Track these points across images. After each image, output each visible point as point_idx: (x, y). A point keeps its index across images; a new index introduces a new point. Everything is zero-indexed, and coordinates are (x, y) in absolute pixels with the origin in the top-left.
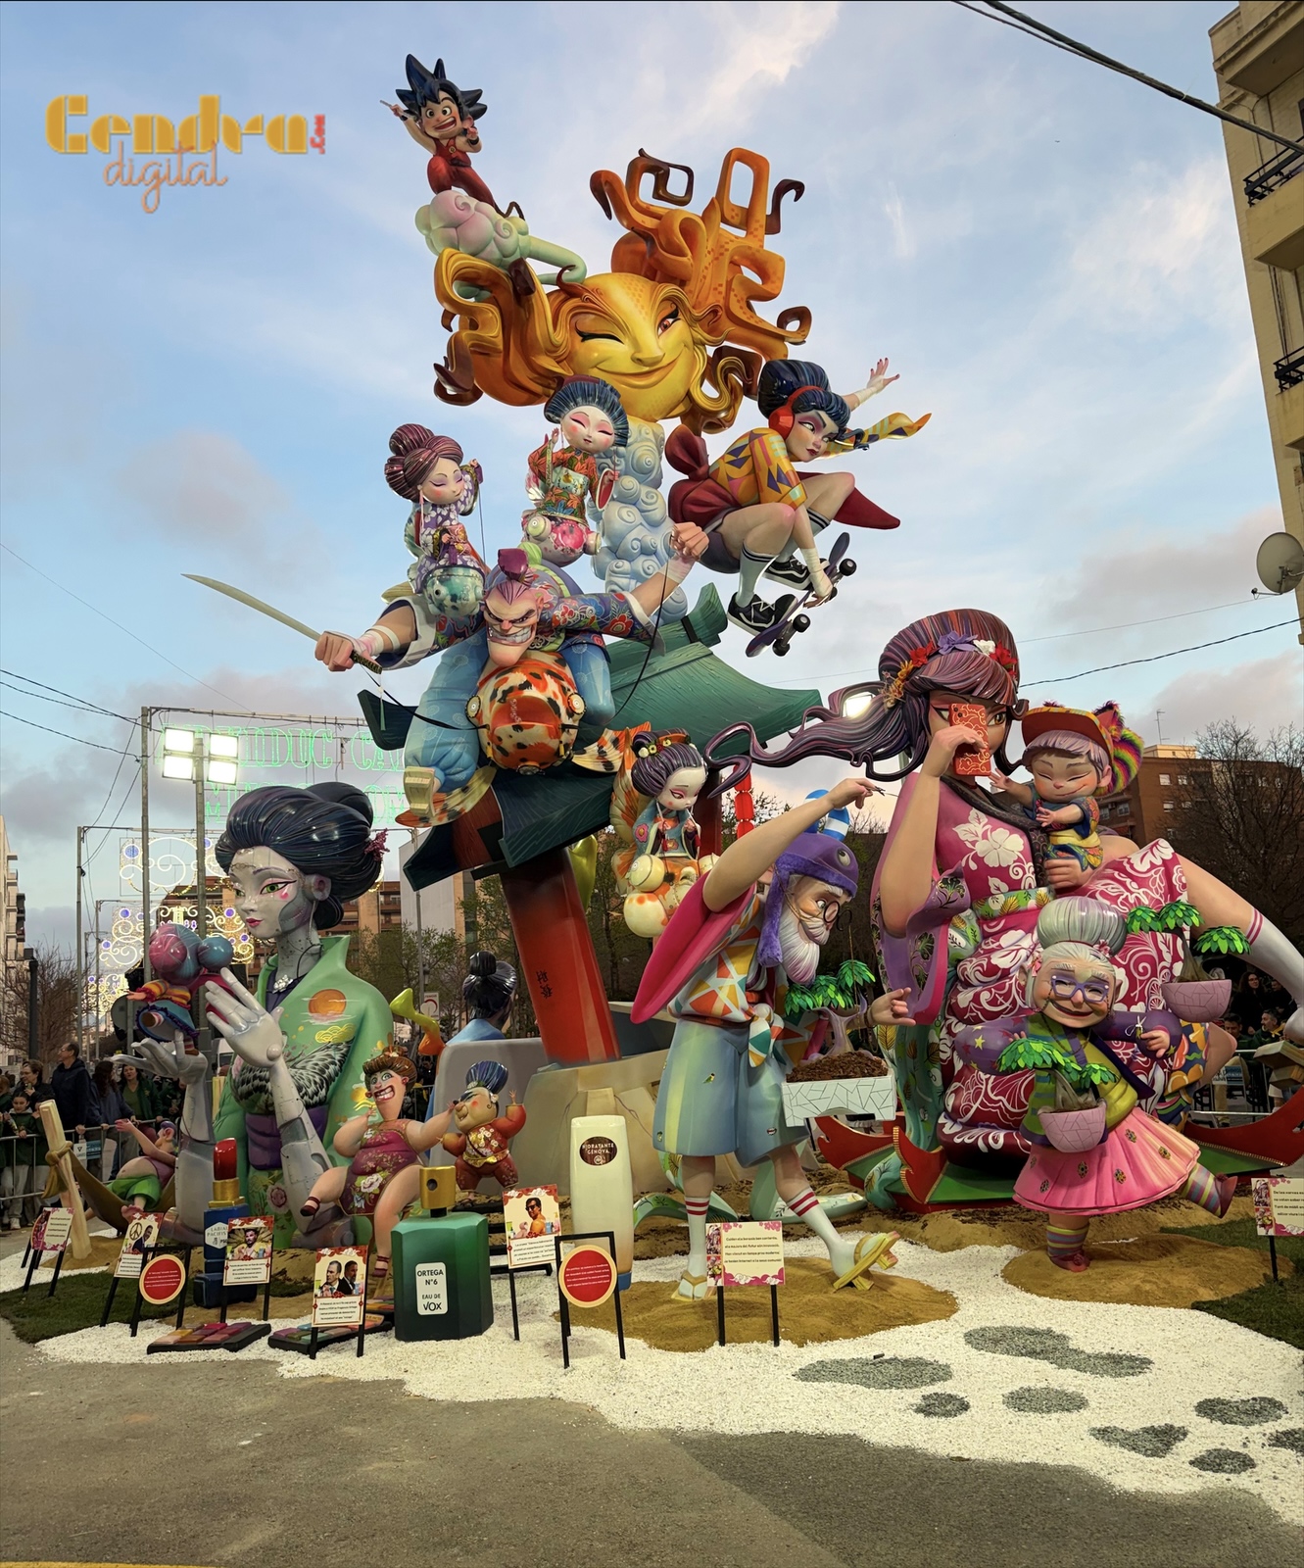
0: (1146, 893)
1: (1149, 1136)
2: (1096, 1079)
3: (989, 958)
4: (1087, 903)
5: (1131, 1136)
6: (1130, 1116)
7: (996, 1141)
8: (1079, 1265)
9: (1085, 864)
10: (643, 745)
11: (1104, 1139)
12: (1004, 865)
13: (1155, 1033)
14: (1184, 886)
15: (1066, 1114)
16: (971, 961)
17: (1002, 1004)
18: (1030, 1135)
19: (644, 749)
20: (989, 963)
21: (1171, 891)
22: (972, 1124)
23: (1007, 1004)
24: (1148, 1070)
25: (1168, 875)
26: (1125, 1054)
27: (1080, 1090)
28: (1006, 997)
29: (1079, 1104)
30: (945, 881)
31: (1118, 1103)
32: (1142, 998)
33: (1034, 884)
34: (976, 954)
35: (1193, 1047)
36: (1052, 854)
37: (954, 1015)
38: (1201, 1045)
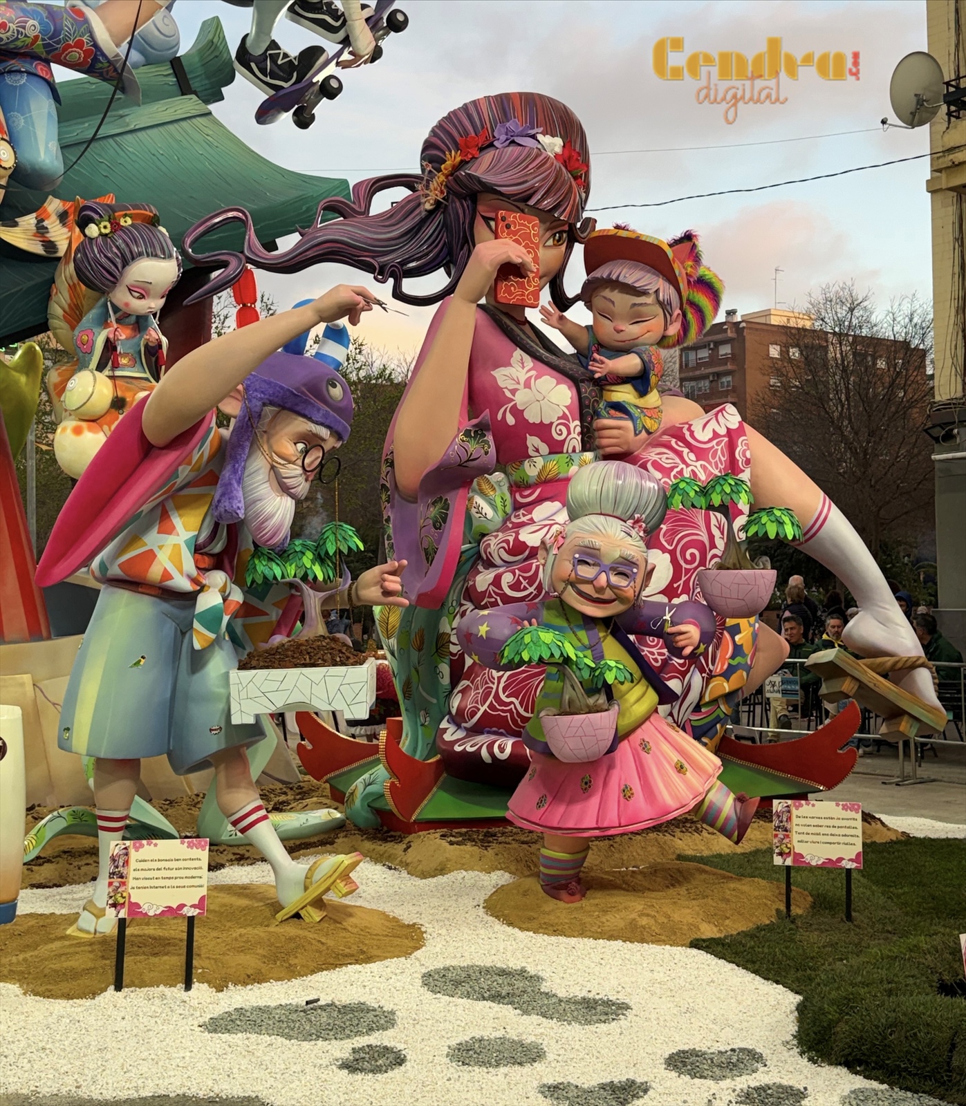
0: (704, 467)
1: (666, 747)
2: (610, 678)
3: (517, 534)
4: (624, 470)
5: (645, 746)
6: (647, 723)
7: (502, 750)
8: (572, 894)
9: (639, 427)
10: (92, 220)
11: (612, 749)
12: (546, 422)
13: (683, 628)
14: (748, 462)
15: (570, 717)
16: (496, 537)
17: (525, 589)
18: (532, 743)
19: (92, 226)
20: (516, 539)
21: (733, 467)
22: (476, 730)
23: (531, 589)
24: (684, 674)
25: (732, 447)
26: (660, 654)
27: (591, 691)
28: (532, 580)
29: (588, 706)
30: (467, 434)
31: (634, 707)
32: (686, 590)
33: (579, 448)
34: (503, 528)
35: (738, 650)
36: (604, 413)
37: (471, 601)
38: (747, 649)
